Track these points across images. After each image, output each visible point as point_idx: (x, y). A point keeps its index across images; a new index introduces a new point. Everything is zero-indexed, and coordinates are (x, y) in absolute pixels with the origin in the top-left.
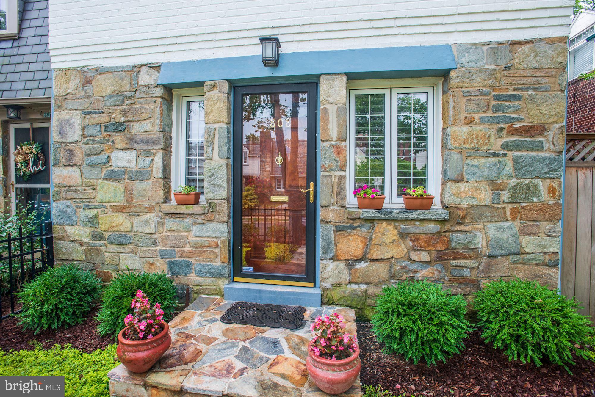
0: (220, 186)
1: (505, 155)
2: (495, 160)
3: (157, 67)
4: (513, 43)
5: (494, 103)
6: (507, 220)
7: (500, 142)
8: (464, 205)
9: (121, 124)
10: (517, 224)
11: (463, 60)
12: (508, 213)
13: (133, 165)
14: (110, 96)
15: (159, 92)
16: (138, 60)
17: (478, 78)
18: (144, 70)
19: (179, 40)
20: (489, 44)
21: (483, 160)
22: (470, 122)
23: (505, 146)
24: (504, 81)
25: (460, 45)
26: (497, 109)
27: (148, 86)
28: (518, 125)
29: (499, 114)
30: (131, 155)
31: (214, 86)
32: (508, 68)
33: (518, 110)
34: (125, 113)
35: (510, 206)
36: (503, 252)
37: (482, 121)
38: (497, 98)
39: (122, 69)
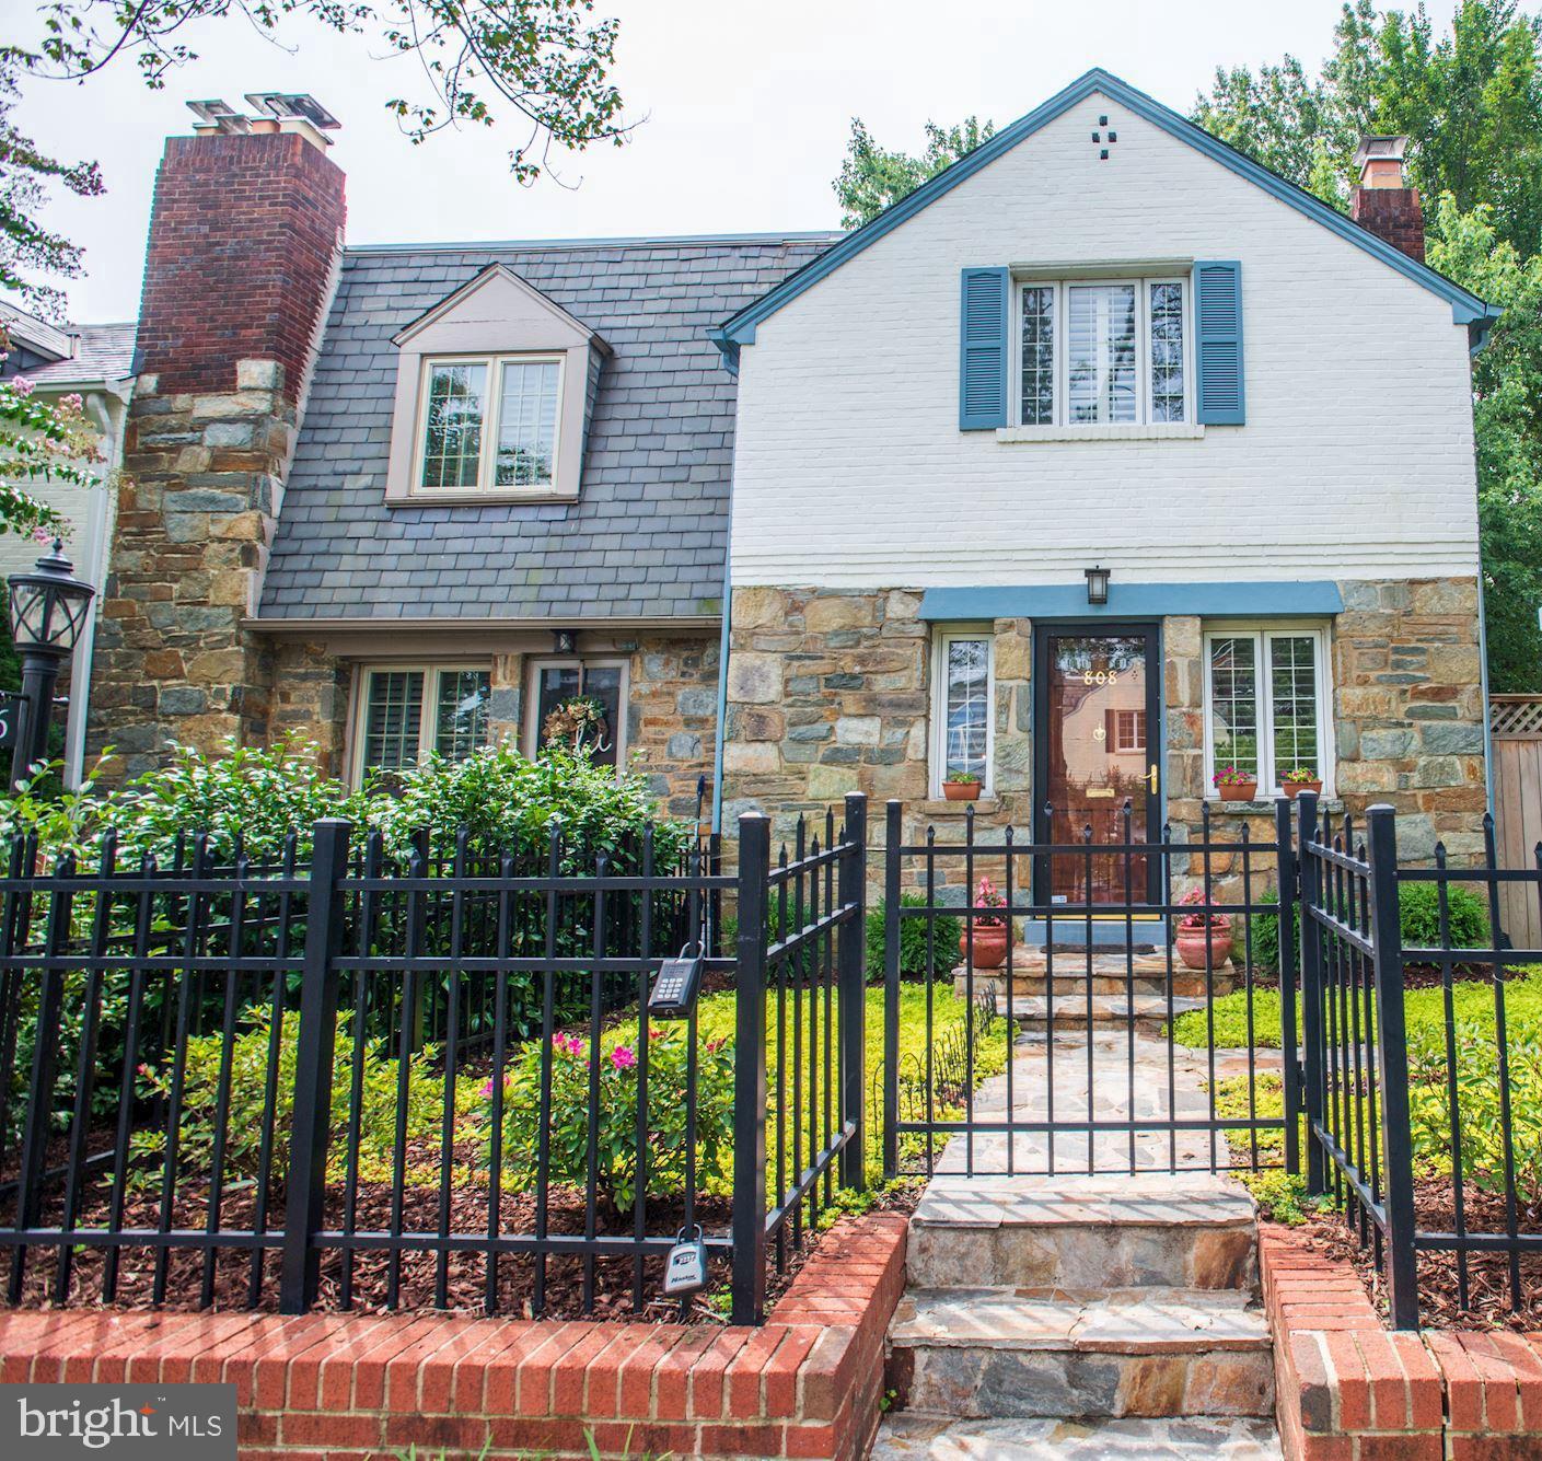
0: (1019, 772)
1: (1410, 725)
2: (1399, 731)
3: (919, 594)
4: (1413, 582)
5: (1393, 657)
6: (1418, 812)
7: (1404, 708)
8: (1363, 791)
9: (854, 677)
10: (1432, 815)
11: (1352, 602)
12: (1420, 802)
13: (875, 740)
14: (836, 634)
15: (920, 630)
16: (886, 582)
17: (1372, 625)
18: (894, 596)
19: (955, 557)
20: (1384, 582)
21: (1383, 732)
22: (1364, 682)
23: (1411, 713)
24: (1405, 629)
25: (1347, 583)
26: (1398, 665)
27: (902, 621)
28: (1424, 686)
29: (1400, 672)
30: (873, 725)
31: (1011, 626)
32: (1408, 614)
33: (1422, 667)
34: (862, 660)
35: (1422, 792)
36: (1417, 855)
37: (1379, 681)
38: (1396, 651)
39: (861, 593)
